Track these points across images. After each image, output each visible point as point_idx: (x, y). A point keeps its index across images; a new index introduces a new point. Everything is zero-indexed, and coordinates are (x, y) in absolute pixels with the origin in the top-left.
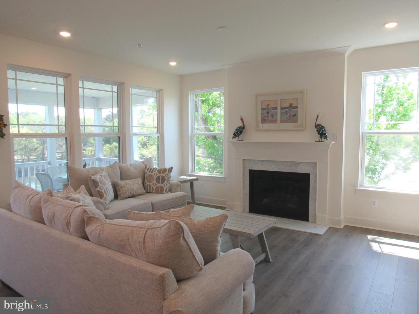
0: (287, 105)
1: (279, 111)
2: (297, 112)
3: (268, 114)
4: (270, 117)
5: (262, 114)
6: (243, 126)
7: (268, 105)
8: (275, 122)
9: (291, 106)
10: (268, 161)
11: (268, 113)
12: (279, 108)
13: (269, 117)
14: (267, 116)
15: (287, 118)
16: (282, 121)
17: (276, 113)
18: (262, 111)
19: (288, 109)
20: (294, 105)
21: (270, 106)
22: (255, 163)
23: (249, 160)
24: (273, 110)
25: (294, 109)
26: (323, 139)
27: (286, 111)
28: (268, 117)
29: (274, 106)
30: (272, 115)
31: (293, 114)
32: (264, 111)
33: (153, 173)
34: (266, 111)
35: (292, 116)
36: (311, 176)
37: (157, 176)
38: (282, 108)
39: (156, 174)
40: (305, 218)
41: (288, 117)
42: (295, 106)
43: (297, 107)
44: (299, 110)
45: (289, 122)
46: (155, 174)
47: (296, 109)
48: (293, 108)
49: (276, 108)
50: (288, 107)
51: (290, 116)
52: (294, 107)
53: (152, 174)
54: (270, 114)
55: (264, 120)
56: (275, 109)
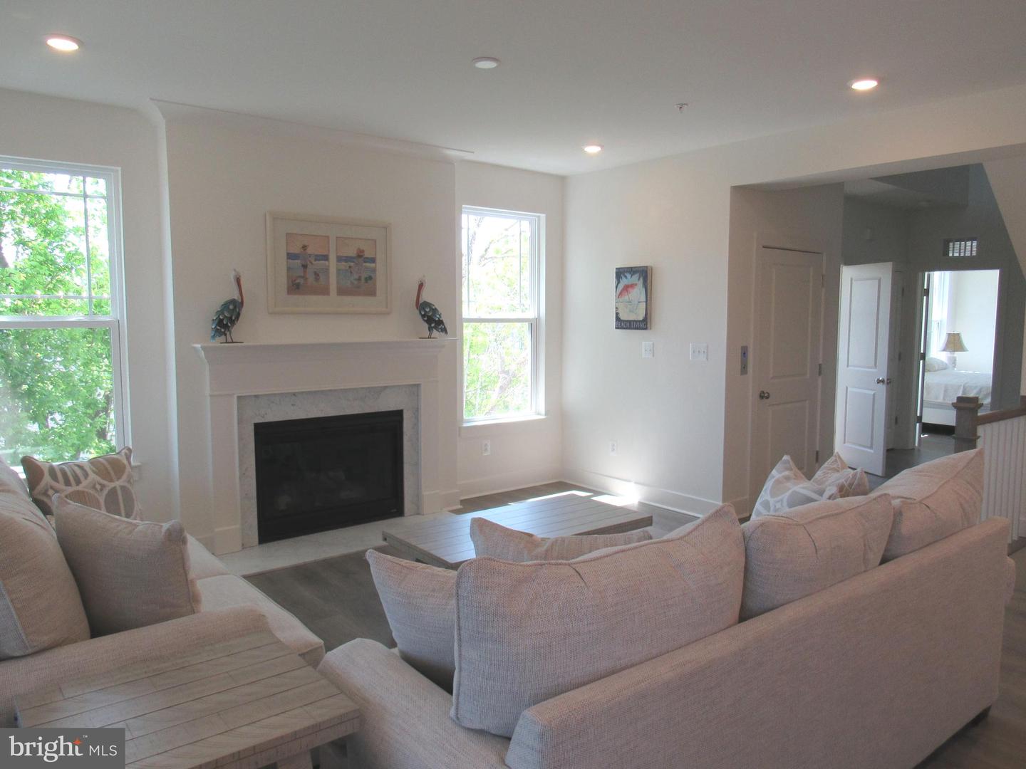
0: (352, 252)
1: (333, 264)
2: (374, 270)
3: (305, 272)
4: (311, 278)
5: (289, 269)
6: (240, 301)
7: (305, 247)
8: (325, 291)
9: (360, 255)
10: (309, 393)
11: (305, 267)
12: (333, 258)
13: (307, 279)
14: (302, 274)
15: (352, 283)
16: (342, 292)
17: (326, 270)
18: (290, 261)
19: (354, 262)
20: (367, 254)
21: (309, 251)
22: (273, 402)
23: (256, 396)
24: (317, 262)
25: (368, 264)
26: (435, 333)
27: (350, 267)
28: (304, 277)
29: (321, 252)
30: (316, 274)
31: (364, 275)
32: (296, 261)
33: (84, 483)
34: (299, 261)
35: (363, 279)
36: (406, 416)
37: (105, 492)
38: (340, 259)
39: (98, 487)
40: (395, 510)
41: (356, 282)
42: (370, 256)
43: (373, 260)
44: (379, 265)
45: (359, 294)
46: (94, 487)
47: (372, 265)
48: (365, 262)
49: (326, 258)
50: (354, 258)
51: (359, 279)
52: (367, 258)
53: (80, 488)
54: (310, 270)
55: (295, 287)
56: (322, 260)
